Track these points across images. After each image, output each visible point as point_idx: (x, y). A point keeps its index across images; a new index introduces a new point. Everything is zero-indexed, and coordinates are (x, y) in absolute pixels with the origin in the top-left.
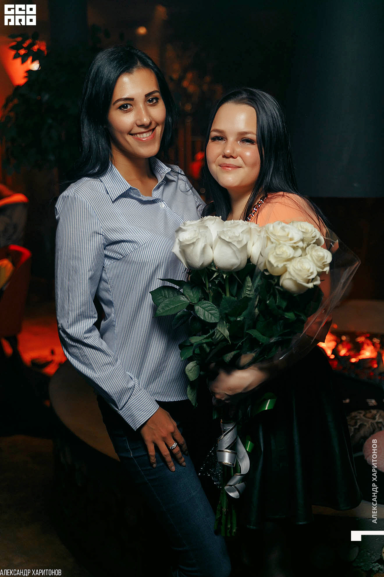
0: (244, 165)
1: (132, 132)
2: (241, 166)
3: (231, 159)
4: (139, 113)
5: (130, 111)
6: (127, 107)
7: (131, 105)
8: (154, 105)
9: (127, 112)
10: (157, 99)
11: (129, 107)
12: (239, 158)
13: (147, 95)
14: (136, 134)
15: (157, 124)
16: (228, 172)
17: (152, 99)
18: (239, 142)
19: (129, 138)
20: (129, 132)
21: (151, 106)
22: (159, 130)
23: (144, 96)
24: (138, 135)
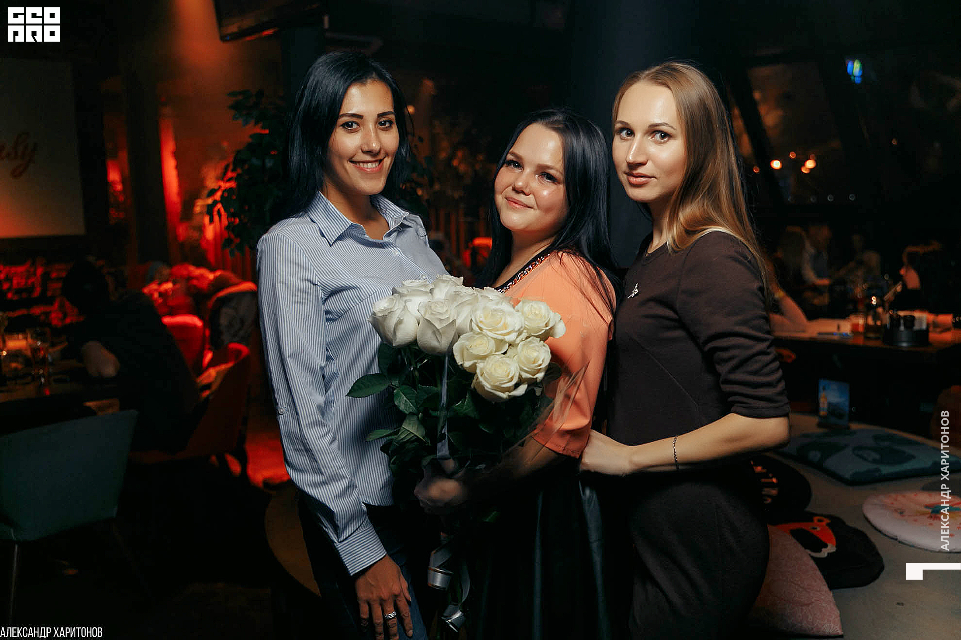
0: (535, 207)
1: (355, 159)
2: (531, 206)
3: (522, 196)
4: (366, 136)
5: (356, 131)
6: (352, 126)
7: (358, 124)
8: (386, 130)
9: (351, 132)
10: (391, 123)
11: (355, 126)
12: (531, 196)
13: (381, 116)
14: (359, 162)
15: (387, 155)
16: (514, 210)
17: (385, 122)
18: (537, 176)
19: (349, 166)
20: (351, 158)
21: (383, 130)
22: (388, 162)
23: (376, 116)
24: (361, 165)
